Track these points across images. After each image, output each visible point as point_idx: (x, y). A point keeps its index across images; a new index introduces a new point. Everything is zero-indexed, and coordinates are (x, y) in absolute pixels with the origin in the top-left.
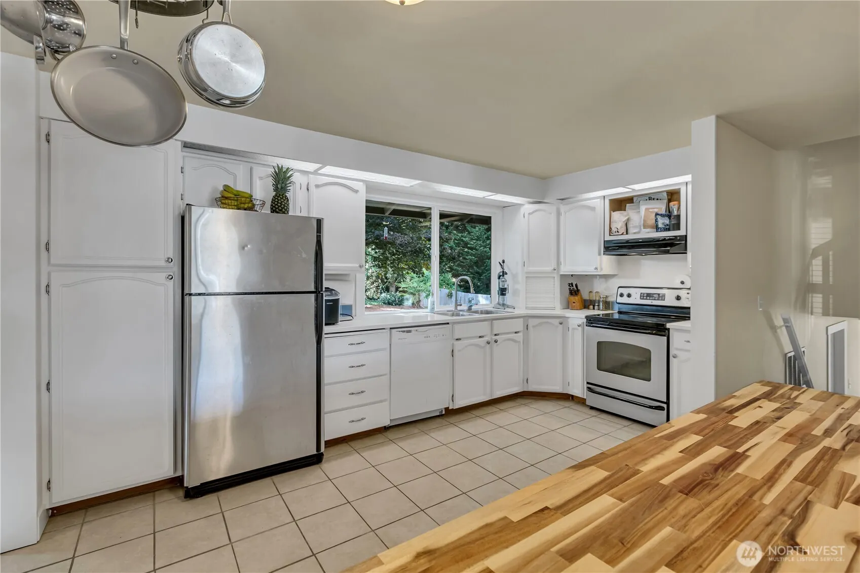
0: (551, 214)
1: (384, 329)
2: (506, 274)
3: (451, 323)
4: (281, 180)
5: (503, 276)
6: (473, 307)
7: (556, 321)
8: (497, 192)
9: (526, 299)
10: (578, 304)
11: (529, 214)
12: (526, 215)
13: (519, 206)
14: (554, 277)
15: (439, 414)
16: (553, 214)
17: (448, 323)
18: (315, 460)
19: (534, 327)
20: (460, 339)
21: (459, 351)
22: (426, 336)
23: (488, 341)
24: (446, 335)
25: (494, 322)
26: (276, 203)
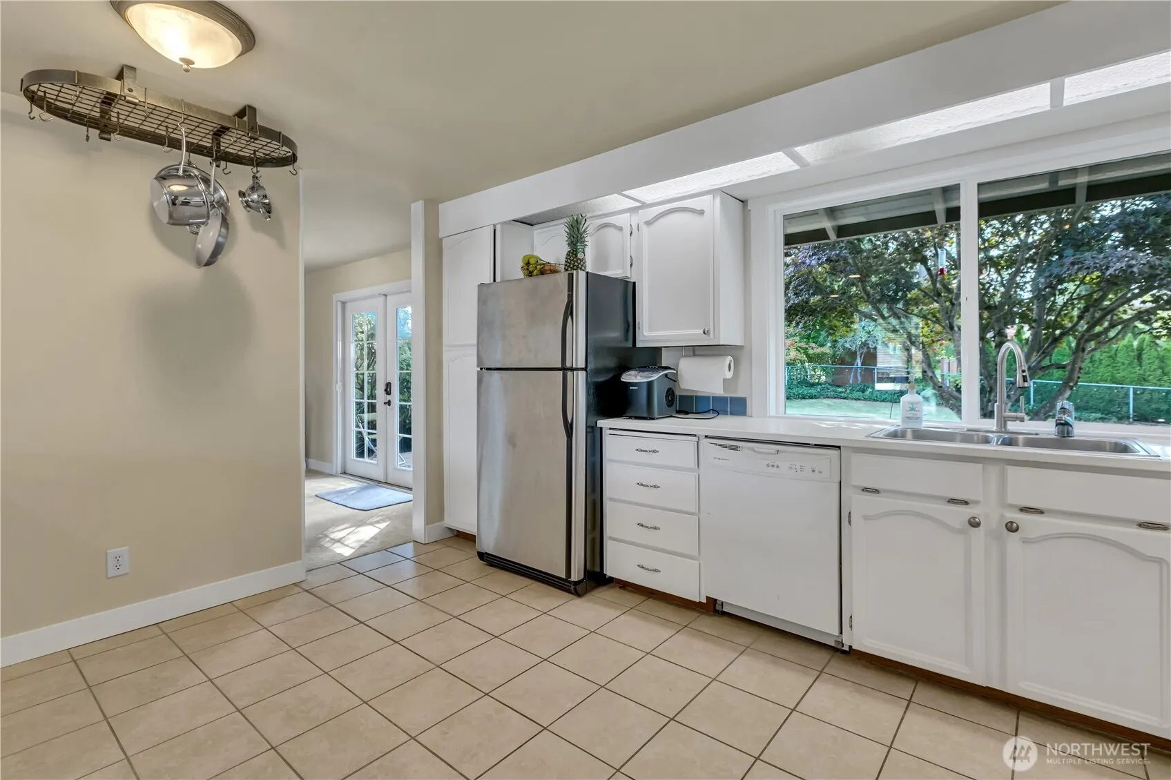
1: (694, 436)
3: (845, 447)
15: (833, 644)
17: (839, 448)
18: (568, 587)
20: (876, 491)
21: (866, 518)
22: (771, 464)
23: (974, 518)
24: (820, 472)
25: (1011, 470)
26: (568, 264)
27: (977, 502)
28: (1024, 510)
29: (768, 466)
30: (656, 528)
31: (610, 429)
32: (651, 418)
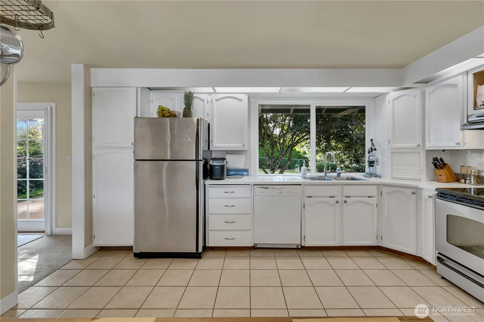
0: (415, 97)
1: (249, 185)
2: (375, 149)
3: (303, 184)
4: (189, 98)
5: (372, 151)
6: (341, 175)
7: (409, 192)
8: (351, 86)
9: (392, 170)
10: (445, 177)
11: (394, 100)
12: (391, 102)
13: (384, 94)
14: (420, 153)
15: (295, 247)
16: (417, 97)
17: (301, 185)
18: (196, 256)
19: (387, 194)
20: (311, 197)
21: (309, 205)
22: (280, 192)
23: (337, 201)
24: (297, 193)
25: (345, 186)
26: (185, 113)
27: (336, 196)
28: (346, 197)
29: (279, 193)
30: (233, 222)
31: (209, 185)
32: (222, 179)
